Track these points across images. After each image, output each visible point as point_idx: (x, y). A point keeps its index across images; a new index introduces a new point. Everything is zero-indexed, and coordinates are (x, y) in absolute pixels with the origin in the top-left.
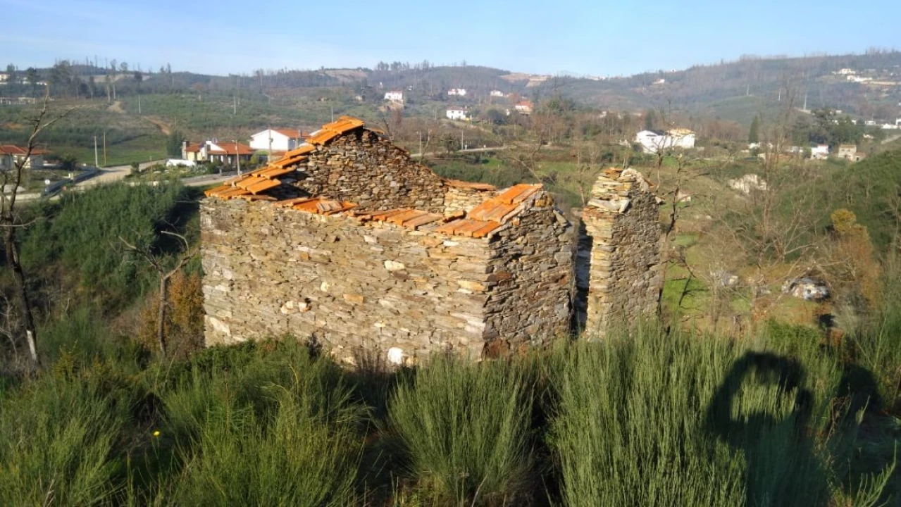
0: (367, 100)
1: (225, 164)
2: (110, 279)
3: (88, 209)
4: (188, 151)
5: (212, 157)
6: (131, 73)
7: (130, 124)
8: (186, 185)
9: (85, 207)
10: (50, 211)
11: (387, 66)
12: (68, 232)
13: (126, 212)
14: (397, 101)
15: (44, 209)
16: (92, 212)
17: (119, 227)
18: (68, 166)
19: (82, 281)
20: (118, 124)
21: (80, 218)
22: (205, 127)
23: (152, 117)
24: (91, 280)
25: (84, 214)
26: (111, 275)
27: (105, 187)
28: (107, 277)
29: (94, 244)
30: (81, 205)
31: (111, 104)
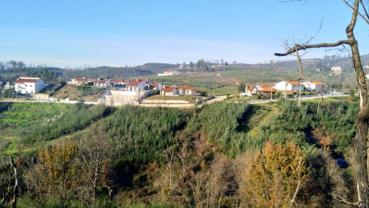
0: (322, 71)
1: (264, 95)
2: (219, 140)
3: (212, 111)
4: (248, 90)
5: (258, 93)
7: (224, 81)
8: (249, 103)
9: (211, 110)
10: (198, 111)
11: (329, 57)
12: (204, 119)
13: (226, 113)
14: (338, 71)
15: (196, 110)
16: (213, 112)
17: (224, 119)
18: (204, 94)
19: (208, 140)
20: (220, 81)
21: (209, 114)
22: (252, 82)
23: (232, 78)
24: (212, 140)
25: (210, 113)
26: (220, 139)
27: (218, 103)
28: (218, 139)
29: (214, 125)
30: (209, 109)
31: (217, 74)
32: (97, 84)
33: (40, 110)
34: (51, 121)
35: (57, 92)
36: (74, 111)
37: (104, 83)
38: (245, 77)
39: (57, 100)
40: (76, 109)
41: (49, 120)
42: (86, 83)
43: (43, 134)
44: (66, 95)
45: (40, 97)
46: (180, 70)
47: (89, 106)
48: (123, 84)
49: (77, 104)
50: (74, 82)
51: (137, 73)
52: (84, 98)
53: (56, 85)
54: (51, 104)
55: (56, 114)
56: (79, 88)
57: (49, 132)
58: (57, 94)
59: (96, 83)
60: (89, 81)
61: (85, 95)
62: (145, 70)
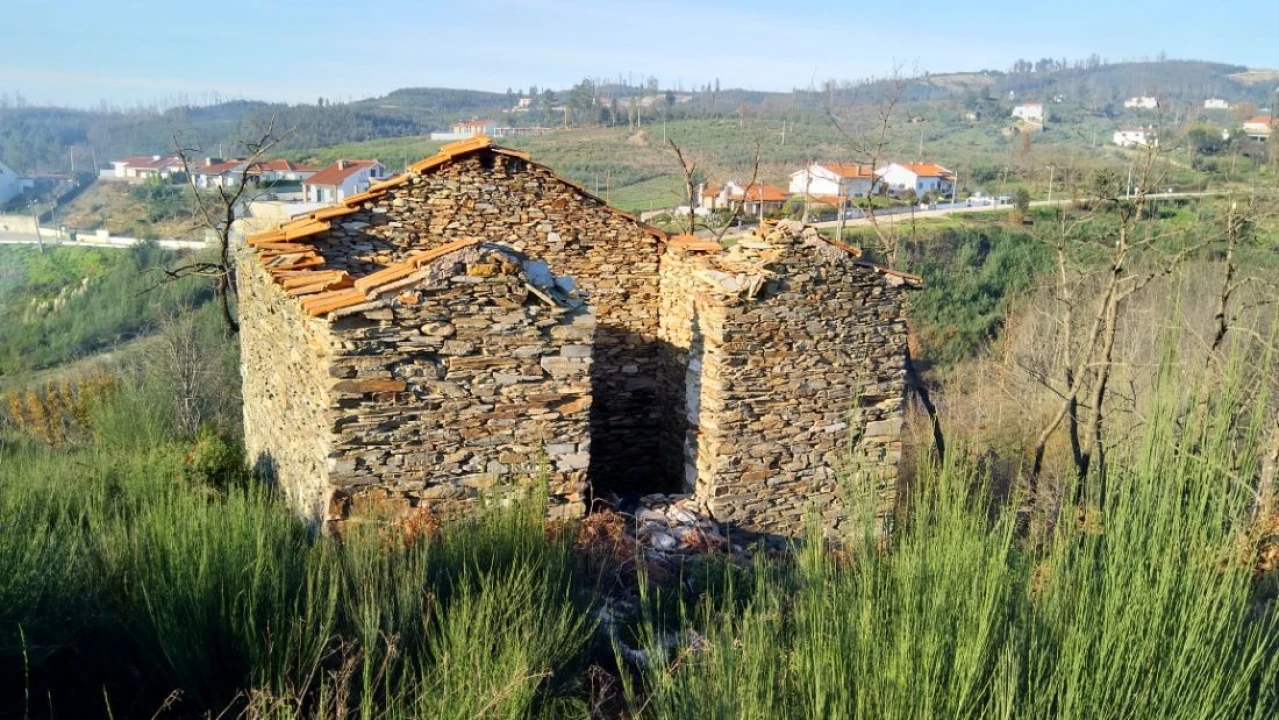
0: (984, 119)
1: (748, 214)
4: (704, 196)
5: (733, 204)
6: (663, 92)
7: (649, 161)
11: (1030, 66)
14: (1033, 119)
20: (635, 160)
22: (740, 163)
31: (632, 134)
32: (203, 177)
33: (11, 271)
34: (51, 309)
35: (67, 208)
36: (125, 274)
37: (225, 174)
38: (722, 146)
39: (68, 236)
40: (131, 265)
41: (45, 305)
42: (164, 175)
43: (25, 351)
44: (97, 217)
45: (6, 227)
46: (511, 121)
47: (174, 255)
48: (291, 176)
49: (135, 250)
50: (121, 171)
51: (361, 129)
52: (156, 228)
53: (62, 182)
54: (47, 250)
55: (66, 283)
56: (140, 193)
57: (44, 343)
58: (66, 214)
59: (197, 177)
60: (175, 169)
61: (161, 217)
62: (393, 115)
